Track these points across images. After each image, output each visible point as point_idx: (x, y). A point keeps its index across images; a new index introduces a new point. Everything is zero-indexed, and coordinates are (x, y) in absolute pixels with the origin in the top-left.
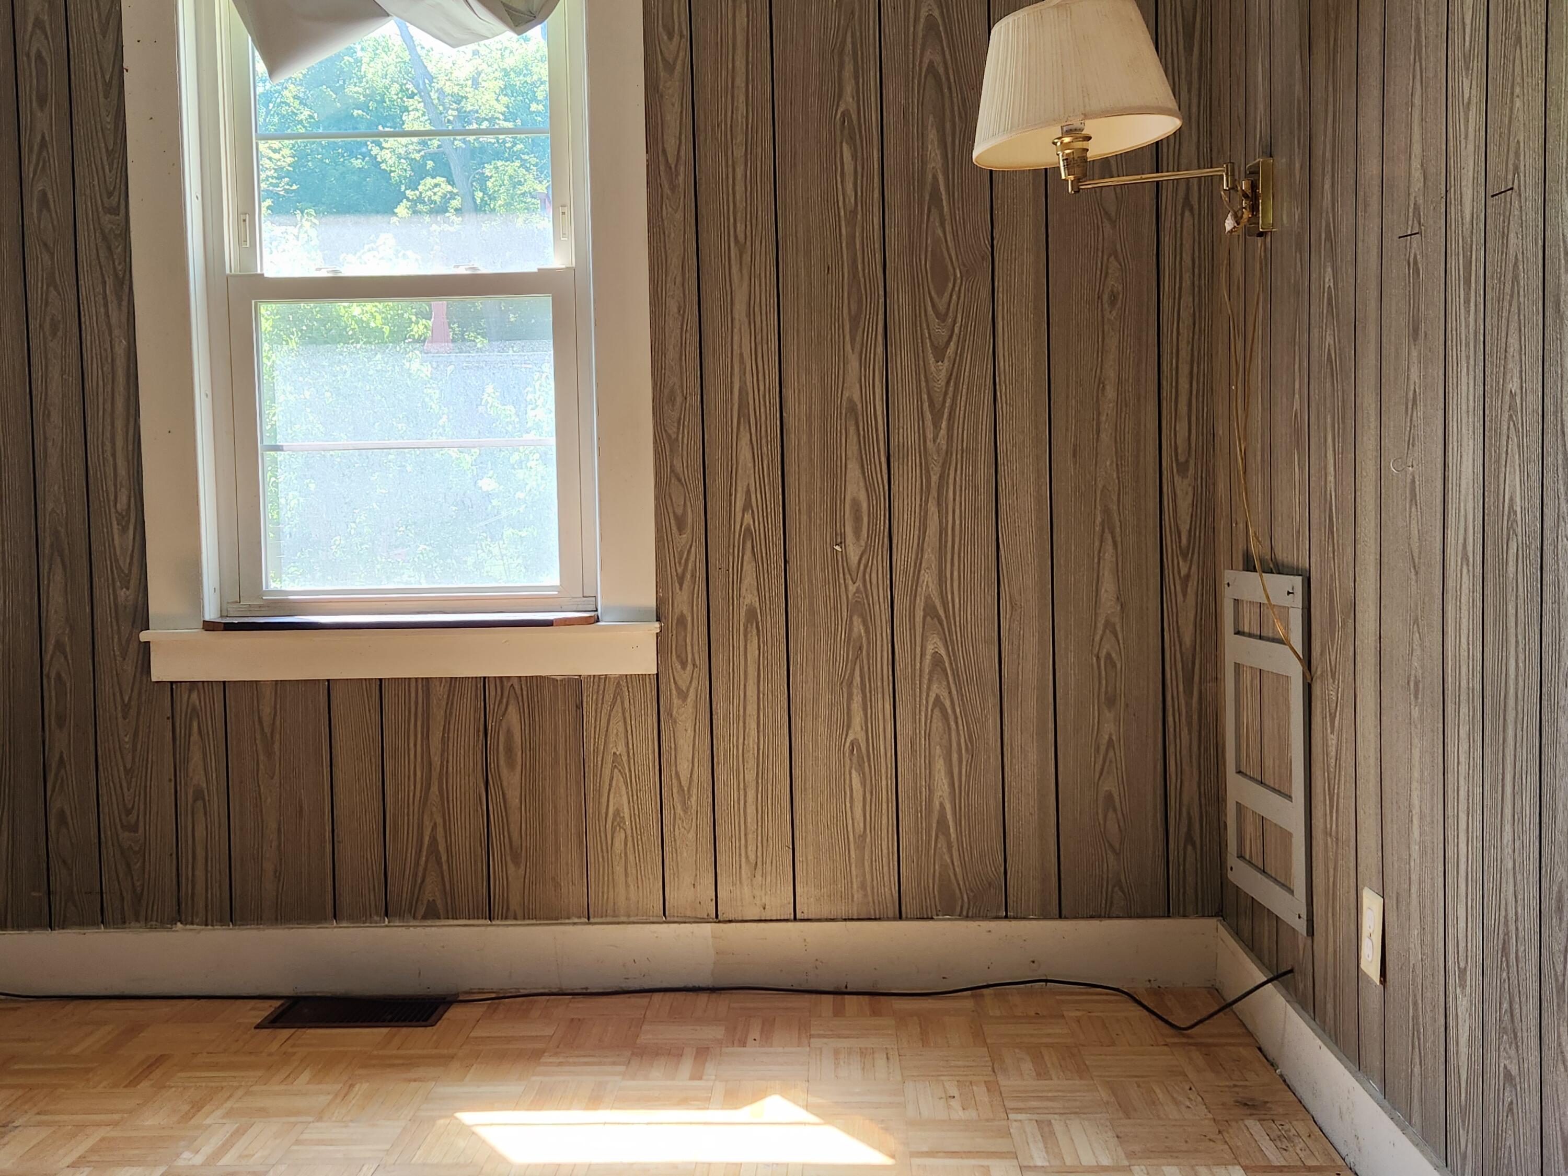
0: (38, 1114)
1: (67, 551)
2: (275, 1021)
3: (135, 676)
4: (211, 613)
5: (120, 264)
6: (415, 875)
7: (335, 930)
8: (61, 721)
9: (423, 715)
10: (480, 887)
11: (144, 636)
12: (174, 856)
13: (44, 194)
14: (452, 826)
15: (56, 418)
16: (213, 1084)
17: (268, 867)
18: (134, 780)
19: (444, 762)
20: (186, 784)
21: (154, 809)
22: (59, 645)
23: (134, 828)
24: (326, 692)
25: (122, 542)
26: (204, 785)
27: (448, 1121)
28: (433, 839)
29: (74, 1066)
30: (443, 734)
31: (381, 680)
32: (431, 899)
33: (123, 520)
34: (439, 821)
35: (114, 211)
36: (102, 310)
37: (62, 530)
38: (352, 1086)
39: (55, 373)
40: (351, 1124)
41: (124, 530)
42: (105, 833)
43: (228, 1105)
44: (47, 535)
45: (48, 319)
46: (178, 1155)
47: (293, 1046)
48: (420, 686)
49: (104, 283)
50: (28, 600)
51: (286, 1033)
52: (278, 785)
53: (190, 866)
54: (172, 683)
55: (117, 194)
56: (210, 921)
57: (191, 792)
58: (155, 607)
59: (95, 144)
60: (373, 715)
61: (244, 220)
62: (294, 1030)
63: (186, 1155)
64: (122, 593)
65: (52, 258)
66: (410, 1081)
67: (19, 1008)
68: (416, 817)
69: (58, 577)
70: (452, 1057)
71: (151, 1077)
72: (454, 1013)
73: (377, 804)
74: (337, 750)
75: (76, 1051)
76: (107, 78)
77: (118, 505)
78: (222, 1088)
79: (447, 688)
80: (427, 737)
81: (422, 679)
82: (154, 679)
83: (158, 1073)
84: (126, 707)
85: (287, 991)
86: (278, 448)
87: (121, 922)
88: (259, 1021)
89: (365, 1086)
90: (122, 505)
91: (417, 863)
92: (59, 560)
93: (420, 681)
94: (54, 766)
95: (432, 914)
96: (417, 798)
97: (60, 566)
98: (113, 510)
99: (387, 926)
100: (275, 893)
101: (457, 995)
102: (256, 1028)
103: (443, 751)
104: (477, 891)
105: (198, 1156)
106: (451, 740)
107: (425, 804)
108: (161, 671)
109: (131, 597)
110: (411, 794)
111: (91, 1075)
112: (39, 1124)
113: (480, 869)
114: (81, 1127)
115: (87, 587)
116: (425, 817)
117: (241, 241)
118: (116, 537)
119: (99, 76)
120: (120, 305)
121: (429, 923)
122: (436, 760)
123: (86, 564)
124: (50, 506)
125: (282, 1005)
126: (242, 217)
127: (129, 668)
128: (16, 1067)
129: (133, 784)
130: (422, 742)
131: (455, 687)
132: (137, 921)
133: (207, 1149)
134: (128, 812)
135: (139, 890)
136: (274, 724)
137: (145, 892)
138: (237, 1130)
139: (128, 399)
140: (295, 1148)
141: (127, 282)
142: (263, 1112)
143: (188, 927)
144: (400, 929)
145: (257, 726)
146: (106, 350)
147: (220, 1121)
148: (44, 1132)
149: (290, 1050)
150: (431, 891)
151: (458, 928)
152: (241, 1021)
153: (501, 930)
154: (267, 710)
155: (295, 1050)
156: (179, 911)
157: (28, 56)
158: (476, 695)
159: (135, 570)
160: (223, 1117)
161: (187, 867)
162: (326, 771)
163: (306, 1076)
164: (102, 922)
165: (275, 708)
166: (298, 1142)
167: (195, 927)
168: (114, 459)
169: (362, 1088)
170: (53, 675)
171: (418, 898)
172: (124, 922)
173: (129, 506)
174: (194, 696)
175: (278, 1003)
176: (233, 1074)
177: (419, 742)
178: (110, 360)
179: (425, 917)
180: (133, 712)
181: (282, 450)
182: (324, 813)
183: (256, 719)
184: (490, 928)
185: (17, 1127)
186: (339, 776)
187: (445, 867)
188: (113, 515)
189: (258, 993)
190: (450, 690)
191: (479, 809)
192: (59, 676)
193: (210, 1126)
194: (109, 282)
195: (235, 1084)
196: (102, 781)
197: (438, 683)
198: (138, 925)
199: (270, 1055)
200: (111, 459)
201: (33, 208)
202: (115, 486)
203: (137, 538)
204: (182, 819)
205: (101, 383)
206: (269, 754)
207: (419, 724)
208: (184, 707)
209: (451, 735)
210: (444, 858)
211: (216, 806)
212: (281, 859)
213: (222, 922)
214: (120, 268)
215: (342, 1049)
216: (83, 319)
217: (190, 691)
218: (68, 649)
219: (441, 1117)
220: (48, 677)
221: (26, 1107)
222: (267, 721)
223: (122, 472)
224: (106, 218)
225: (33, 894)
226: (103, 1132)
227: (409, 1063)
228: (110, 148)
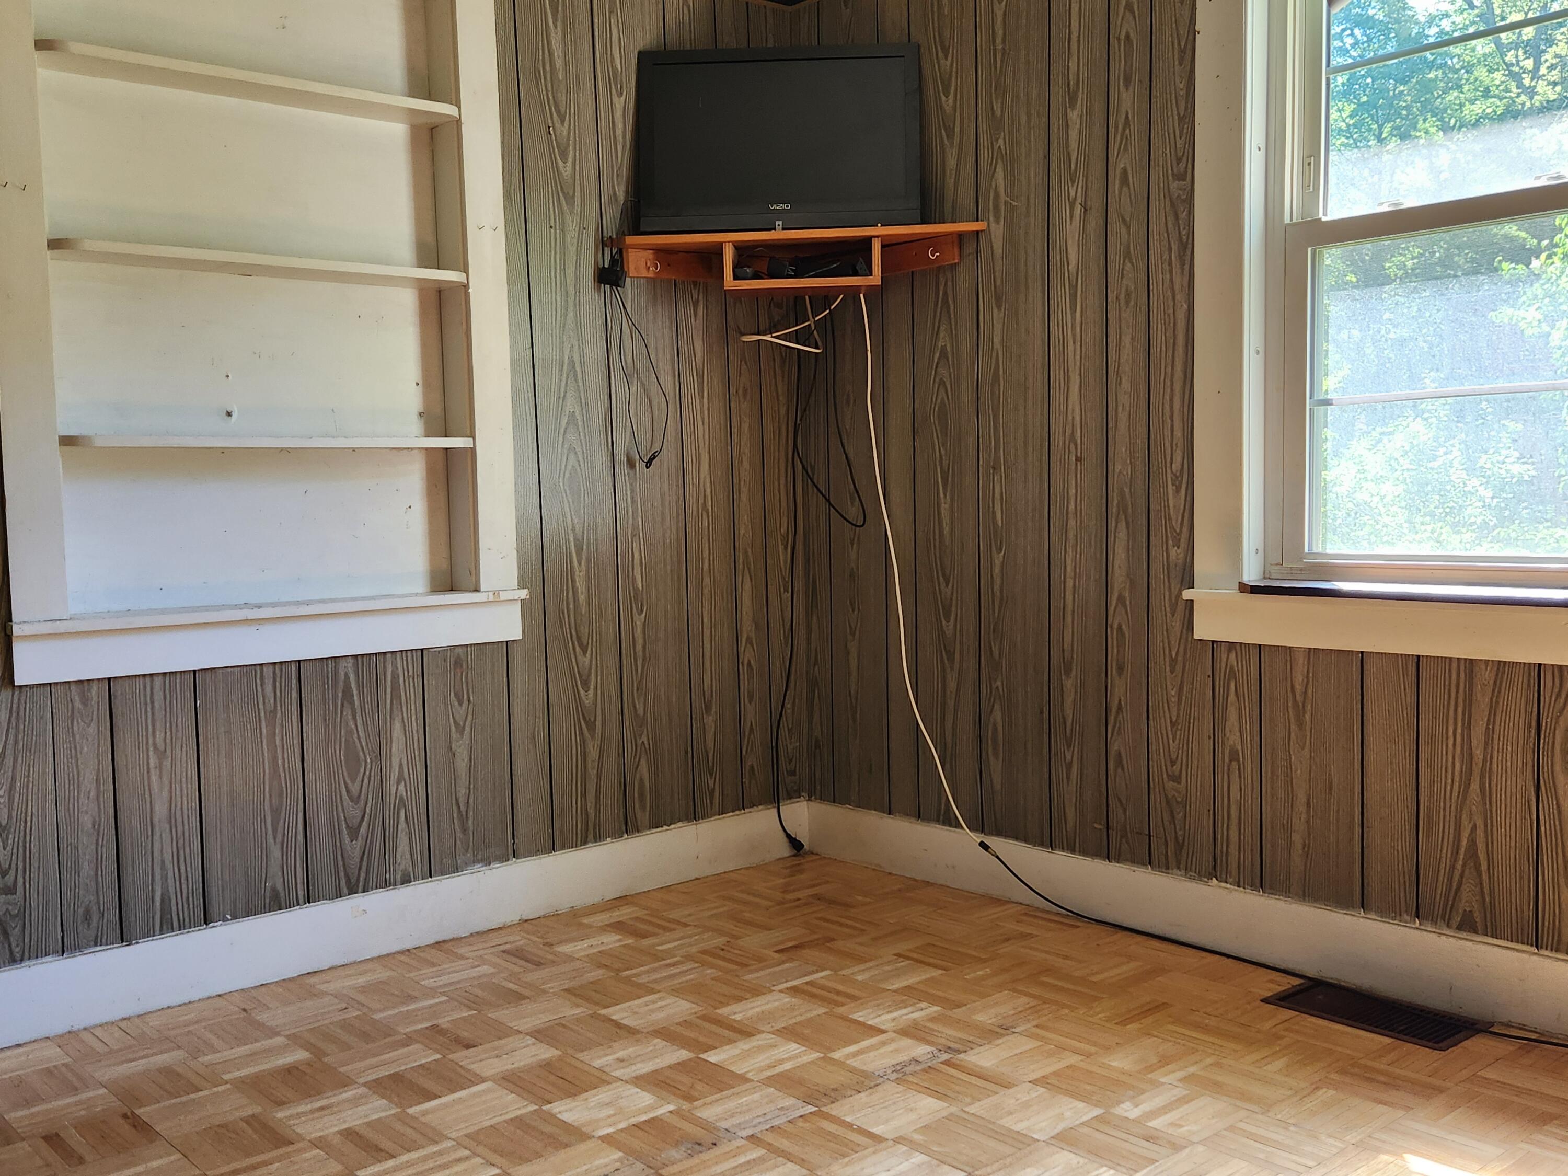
0: (1037, 1026)
1: (1130, 510)
2: (1283, 1000)
3: (1182, 632)
4: (1251, 575)
5: (1184, 229)
6: (1450, 879)
7: (1362, 920)
8: (1120, 669)
9: (1464, 701)
10: (1526, 908)
11: (1187, 594)
12: (1212, 812)
13: (1125, 171)
14: (1495, 832)
15: (1126, 384)
16: (1192, 1045)
17: (1297, 838)
18: (1178, 733)
19: (1487, 758)
20: (1223, 743)
21: (1195, 762)
22: (1121, 599)
23: (1177, 779)
24: (1359, 664)
25: (1175, 502)
26: (1239, 748)
27: (1392, 1159)
28: (1472, 842)
29: (1086, 991)
30: (1488, 725)
31: (1418, 656)
32: (1468, 910)
33: (1177, 478)
34: (1480, 823)
35: (1181, 177)
36: (1168, 276)
37: (1127, 490)
38: (1317, 1088)
39: (1127, 340)
40: (1292, 1128)
41: (1178, 490)
42: (1154, 780)
43: (1192, 1069)
44: (1115, 495)
45: (1123, 290)
46: (1119, 1102)
47: (1286, 1030)
48: (1462, 668)
49: (1170, 249)
50: (1098, 555)
51: (1289, 1013)
52: (1308, 757)
53: (1225, 826)
54: (1213, 642)
55: (1185, 159)
56: (1242, 883)
57: (1227, 752)
58: (1201, 566)
59: (1169, 114)
60: (1408, 695)
61: (1309, 164)
62: (1297, 1013)
63: (1127, 1105)
64: (1173, 552)
65: (1129, 233)
66: (1381, 1102)
67: (1078, 927)
68: (1453, 814)
69: (1122, 534)
70: (1440, 1090)
71: (1142, 1021)
72: (1477, 1044)
73: (1410, 793)
74: (1369, 729)
75: (1095, 979)
76: (1183, 44)
77: (1173, 465)
78: (1197, 1050)
79: (1494, 673)
80: (1468, 726)
81: (1465, 659)
82: (1196, 637)
83: (1150, 1019)
84: (1174, 661)
85: (1312, 973)
86: (1327, 403)
87: (1165, 866)
88: (1270, 994)
89: (1331, 1092)
90: (1176, 466)
91: (1453, 867)
92: (1123, 517)
93: (1463, 662)
94: (1114, 710)
95: (1467, 925)
96: (1455, 794)
97: (1124, 523)
98: (1169, 471)
99: (1417, 928)
100: (1303, 868)
101: (1492, 1024)
102: (1262, 1001)
103: (1486, 743)
104: (1522, 912)
105: (1135, 1110)
106: (1497, 732)
107: (1465, 798)
108: (1203, 630)
109: (1182, 555)
110: (1449, 788)
111: (1094, 1004)
112: (1031, 1036)
113: (1526, 888)
114: (1061, 1048)
115: (1145, 545)
116: (1464, 816)
117: (1305, 186)
118: (1171, 496)
119: (1176, 44)
120: (1183, 270)
121: (1464, 935)
122: (1478, 753)
123: (1145, 522)
124: (1118, 468)
125: (1302, 984)
126: (1307, 161)
127: (1177, 625)
128: (1045, 979)
129: (1178, 737)
130: (1463, 730)
131: (1503, 673)
132: (1179, 868)
133: (1146, 1107)
134: (1173, 763)
135: (1180, 838)
136: (1306, 692)
137: (1186, 843)
138: (1184, 1097)
139: (1185, 363)
140: (1224, 1133)
141: (1190, 246)
142: (1216, 1088)
143: (1223, 884)
144: (1431, 935)
145: (1290, 694)
146: (1169, 315)
147: (1175, 1084)
148: (1032, 1044)
149: (1282, 1033)
150: (1468, 899)
151: (1496, 949)
152: (1252, 990)
153: (1547, 962)
154: (1299, 678)
155: (1286, 1033)
156: (1214, 867)
157: (1119, 39)
158: (1529, 685)
159: (1185, 530)
160: (1180, 1080)
161: (1222, 826)
162: (1357, 749)
163: (1279, 1064)
164: (1150, 864)
165: (1307, 677)
166: (1231, 1128)
167: (1228, 886)
168: (1172, 421)
169: (1326, 1094)
170: (1115, 626)
171: (1453, 905)
172: (1168, 868)
173: (1183, 465)
174: (1233, 656)
175: (1297, 981)
176: (1216, 1041)
177: (1459, 731)
178: (1172, 325)
179: (1460, 928)
180: (1179, 667)
181: (1331, 404)
182: (1354, 793)
183: (1289, 685)
184: (1535, 958)
185: (1014, 1033)
186: (1370, 756)
187: (1485, 877)
188: (1169, 475)
189: (1283, 966)
190: (1497, 675)
191: (1528, 817)
192: (1120, 627)
193: (1163, 1084)
194: (1174, 247)
195: (1210, 1051)
196: (1152, 730)
197: (1483, 667)
198: (1179, 873)
199: (1259, 1032)
200: (1169, 421)
201: (1115, 186)
202: (1172, 448)
203: (1188, 499)
204: (1219, 777)
205: (1164, 349)
206: (1301, 725)
207: (1460, 710)
208: (1223, 666)
209: (1497, 727)
210: (1484, 867)
211: (1249, 769)
212: (1309, 834)
213: (1253, 886)
214: (1184, 233)
215: (1331, 1046)
216: (1151, 287)
217: (1229, 651)
218: (1128, 603)
219: (1387, 1152)
220: (1112, 627)
221: (1031, 1017)
222: (1299, 688)
223: (1178, 433)
224: (1174, 185)
225: (1096, 825)
226: (1074, 1059)
227: (1392, 1083)
228: (1182, 114)
